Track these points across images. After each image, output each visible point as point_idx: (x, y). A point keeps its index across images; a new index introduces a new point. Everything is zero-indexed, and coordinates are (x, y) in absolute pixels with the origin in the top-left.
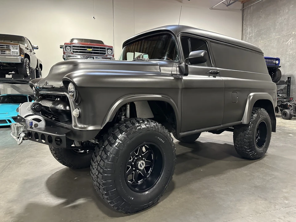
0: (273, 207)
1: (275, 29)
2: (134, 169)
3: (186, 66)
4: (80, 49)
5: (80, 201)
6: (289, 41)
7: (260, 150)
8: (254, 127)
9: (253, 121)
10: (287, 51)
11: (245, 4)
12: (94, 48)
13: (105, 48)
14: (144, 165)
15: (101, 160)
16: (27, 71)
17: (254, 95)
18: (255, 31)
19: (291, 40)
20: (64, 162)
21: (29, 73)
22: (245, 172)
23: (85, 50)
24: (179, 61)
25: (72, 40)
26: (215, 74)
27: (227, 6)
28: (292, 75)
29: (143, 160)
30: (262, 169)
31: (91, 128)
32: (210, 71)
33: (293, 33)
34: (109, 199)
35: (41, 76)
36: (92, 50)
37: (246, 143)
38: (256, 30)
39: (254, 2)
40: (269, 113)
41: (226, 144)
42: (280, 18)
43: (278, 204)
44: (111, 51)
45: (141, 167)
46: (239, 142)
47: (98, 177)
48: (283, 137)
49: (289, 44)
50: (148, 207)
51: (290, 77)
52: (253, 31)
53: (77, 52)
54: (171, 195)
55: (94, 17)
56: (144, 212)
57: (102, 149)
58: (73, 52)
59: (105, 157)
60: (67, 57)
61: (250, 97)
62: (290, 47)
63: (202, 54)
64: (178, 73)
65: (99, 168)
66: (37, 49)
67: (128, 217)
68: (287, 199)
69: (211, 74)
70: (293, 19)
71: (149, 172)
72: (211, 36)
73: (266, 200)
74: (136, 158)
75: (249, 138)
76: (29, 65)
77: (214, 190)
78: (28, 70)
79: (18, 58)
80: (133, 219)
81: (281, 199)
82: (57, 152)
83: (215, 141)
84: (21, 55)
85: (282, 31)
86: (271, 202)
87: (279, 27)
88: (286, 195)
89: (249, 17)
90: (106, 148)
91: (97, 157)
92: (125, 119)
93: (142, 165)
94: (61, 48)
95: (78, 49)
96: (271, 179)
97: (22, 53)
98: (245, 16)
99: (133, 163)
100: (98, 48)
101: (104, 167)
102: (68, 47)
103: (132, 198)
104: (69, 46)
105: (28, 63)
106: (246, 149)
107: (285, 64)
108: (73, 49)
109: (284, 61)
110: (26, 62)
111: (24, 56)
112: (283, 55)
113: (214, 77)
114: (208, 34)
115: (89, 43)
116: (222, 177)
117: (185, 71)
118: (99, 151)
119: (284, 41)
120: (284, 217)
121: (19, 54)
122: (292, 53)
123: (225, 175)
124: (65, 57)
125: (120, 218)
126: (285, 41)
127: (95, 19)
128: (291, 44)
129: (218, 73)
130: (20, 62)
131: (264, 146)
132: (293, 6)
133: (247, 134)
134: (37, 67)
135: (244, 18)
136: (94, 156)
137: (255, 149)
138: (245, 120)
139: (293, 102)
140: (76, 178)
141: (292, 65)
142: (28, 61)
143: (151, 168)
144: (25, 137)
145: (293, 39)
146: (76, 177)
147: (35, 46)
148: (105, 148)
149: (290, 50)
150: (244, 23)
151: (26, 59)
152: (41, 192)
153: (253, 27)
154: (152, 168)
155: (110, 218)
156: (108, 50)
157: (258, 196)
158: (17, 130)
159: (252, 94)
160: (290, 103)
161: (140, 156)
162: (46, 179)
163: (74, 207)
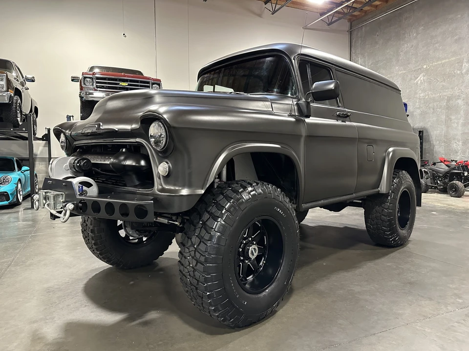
0: (445, 309)
1: (398, 61)
2: (242, 258)
3: (308, 104)
4: (109, 83)
5: (153, 315)
6: (419, 78)
7: (403, 232)
8: (395, 198)
9: (394, 189)
10: (416, 93)
11: (353, 23)
12: (131, 81)
13: (148, 83)
14: (257, 251)
15: (200, 243)
16: (17, 117)
17: (394, 151)
18: (370, 64)
19: (421, 77)
20: (108, 258)
21: (21, 119)
22: (388, 264)
23: (116, 84)
24: (297, 96)
25: (92, 68)
26: (344, 117)
27: (329, 25)
28: (424, 128)
29: (253, 244)
30: (410, 259)
31: (185, 192)
32: (338, 113)
33: (425, 67)
34: (212, 304)
35: (36, 126)
36: (127, 84)
37: (384, 222)
38: (371, 62)
39: (366, 20)
40: (412, 179)
41: (346, 228)
42: (406, 45)
43: (449, 304)
44: (158, 86)
45: (253, 254)
46: (373, 221)
47: (195, 270)
48: (424, 216)
49: (419, 83)
50: (265, 317)
51: (422, 131)
52: (367, 63)
53: (103, 87)
54: (292, 299)
55: (124, 34)
56: (259, 325)
57: (200, 226)
58: (97, 87)
59: (207, 237)
60: (86, 94)
61: (389, 153)
62: (420, 87)
63: (332, 86)
64: (296, 114)
65: (198, 255)
66: (33, 81)
67: (237, 333)
68: (460, 298)
69: (339, 118)
70: (423, 47)
71: (261, 264)
72: (336, 62)
73: (430, 299)
74: (244, 242)
75: (389, 214)
76: (20, 107)
77: (352, 290)
78: (19, 115)
79: (5, 94)
80: (247, 336)
81: (452, 298)
82: (98, 241)
83: (329, 224)
84: (9, 90)
85: (409, 64)
86: (439, 303)
87: (405, 58)
88: (456, 291)
89: (360, 42)
90: (208, 223)
91: (191, 239)
92: (219, 183)
93: (253, 251)
94: (72, 80)
95: (105, 83)
96: (428, 272)
97: (10, 87)
98: (354, 41)
99: (241, 250)
100: (137, 81)
101: (207, 253)
102: (88, 79)
103: (245, 303)
104: (90, 78)
105: (19, 104)
106: (385, 231)
107: (413, 112)
108: (97, 83)
109: (412, 107)
110: (17, 102)
111: (13, 92)
112: (410, 99)
113: (343, 122)
114: (332, 59)
115: (123, 74)
116: (358, 271)
117: (306, 110)
118: (195, 229)
119: (411, 79)
120: (464, 320)
121: (5, 89)
122: (423, 96)
123: (361, 270)
124: (83, 95)
125: (225, 335)
126: (413, 78)
127: (125, 37)
128: (421, 83)
129: (348, 116)
130: (7, 102)
131: (407, 226)
132: (422, 27)
133: (386, 209)
134: (31, 111)
135: (353, 44)
136: (187, 238)
137: (397, 231)
138: (383, 188)
139: (429, 167)
140: (132, 283)
141: (424, 114)
142: (19, 101)
143: (263, 258)
144: (73, 209)
145: (424, 76)
146: (132, 281)
147: (29, 76)
148: (204, 223)
149: (420, 92)
150: (353, 51)
151: (16, 96)
152: (81, 305)
153: (365, 58)
154: (265, 257)
155: (209, 336)
156: (154, 86)
157: (419, 295)
158: (54, 200)
159: (391, 149)
160: (425, 168)
161: (250, 239)
162: (81, 285)
163: (146, 323)
